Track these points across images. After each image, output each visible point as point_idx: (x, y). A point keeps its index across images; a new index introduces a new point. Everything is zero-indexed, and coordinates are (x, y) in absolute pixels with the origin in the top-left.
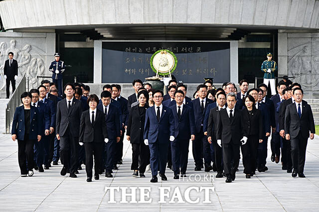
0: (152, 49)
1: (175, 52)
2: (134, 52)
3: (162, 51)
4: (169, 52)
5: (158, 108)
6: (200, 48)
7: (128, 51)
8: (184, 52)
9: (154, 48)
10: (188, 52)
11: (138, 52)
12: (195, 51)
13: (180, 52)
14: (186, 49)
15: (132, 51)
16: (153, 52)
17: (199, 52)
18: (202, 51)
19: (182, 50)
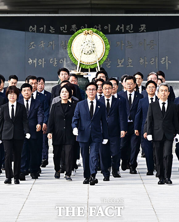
0: (69, 27)
1: (105, 32)
2: (43, 32)
3: (86, 30)
4: (96, 32)
5: (92, 102)
6: (144, 25)
7: (33, 31)
8: (120, 32)
9: (74, 26)
10: (126, 32)
11: (48, 32)
12: (136, 30)
13: (114, 32)
14: (123, 28)
15: (38, 31)
16: (71, 33)
17: (143, 32)
18: (148, 30)
19: (118, 29)
